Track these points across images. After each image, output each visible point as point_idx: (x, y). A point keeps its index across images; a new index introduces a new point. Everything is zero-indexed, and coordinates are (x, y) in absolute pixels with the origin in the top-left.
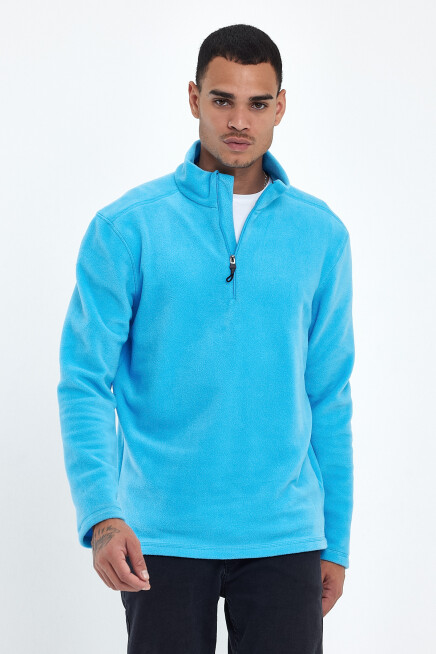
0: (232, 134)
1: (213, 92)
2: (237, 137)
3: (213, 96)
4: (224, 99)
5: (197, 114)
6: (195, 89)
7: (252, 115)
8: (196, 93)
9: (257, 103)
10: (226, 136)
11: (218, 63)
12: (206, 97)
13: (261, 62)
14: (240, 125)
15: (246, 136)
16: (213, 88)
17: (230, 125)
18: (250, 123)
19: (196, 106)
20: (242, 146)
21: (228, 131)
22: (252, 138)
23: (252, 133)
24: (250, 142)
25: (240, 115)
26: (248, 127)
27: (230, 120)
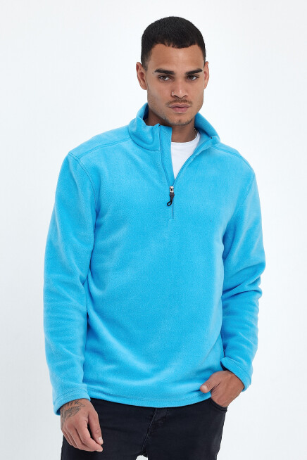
0: (175, 101)
1: (158, 71)
2: (178, 103)
3: (158, 74)
4: (166, 75)
5: (145, 86)
6: (142, 68)
7: (188, 85)
8: (143, 71)
9: (191, 76)
10: (171, 103)
11: (159, 48)
12: (151, 74)
13: (191, 45)
14: (181, 94)
15: (185, 101)
16: (158, 68)
17: (173, 94)
18: (187, 91)
19: (144, 80)
20: (183, 109)
21: (171, 99)
22: (190, 102)
23: (189, 98)
24: (189, 105)
25: (180, 86)
26: (187, 94)
27: (173, 91)
